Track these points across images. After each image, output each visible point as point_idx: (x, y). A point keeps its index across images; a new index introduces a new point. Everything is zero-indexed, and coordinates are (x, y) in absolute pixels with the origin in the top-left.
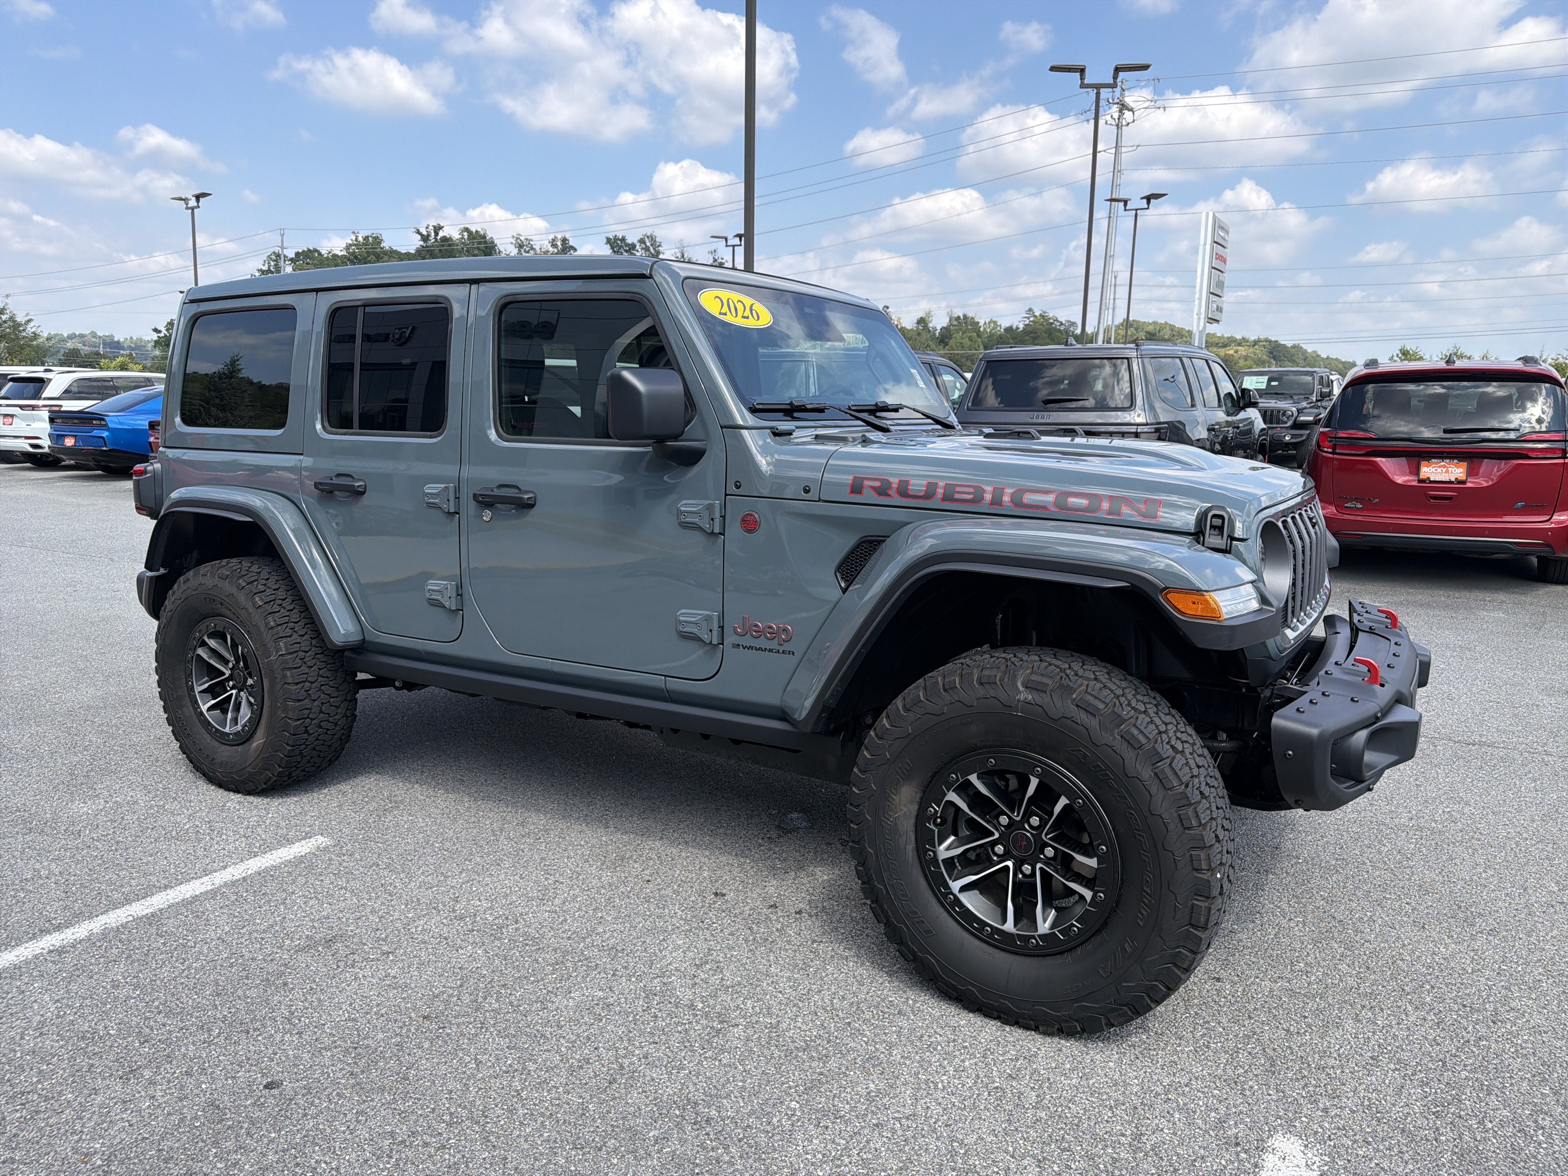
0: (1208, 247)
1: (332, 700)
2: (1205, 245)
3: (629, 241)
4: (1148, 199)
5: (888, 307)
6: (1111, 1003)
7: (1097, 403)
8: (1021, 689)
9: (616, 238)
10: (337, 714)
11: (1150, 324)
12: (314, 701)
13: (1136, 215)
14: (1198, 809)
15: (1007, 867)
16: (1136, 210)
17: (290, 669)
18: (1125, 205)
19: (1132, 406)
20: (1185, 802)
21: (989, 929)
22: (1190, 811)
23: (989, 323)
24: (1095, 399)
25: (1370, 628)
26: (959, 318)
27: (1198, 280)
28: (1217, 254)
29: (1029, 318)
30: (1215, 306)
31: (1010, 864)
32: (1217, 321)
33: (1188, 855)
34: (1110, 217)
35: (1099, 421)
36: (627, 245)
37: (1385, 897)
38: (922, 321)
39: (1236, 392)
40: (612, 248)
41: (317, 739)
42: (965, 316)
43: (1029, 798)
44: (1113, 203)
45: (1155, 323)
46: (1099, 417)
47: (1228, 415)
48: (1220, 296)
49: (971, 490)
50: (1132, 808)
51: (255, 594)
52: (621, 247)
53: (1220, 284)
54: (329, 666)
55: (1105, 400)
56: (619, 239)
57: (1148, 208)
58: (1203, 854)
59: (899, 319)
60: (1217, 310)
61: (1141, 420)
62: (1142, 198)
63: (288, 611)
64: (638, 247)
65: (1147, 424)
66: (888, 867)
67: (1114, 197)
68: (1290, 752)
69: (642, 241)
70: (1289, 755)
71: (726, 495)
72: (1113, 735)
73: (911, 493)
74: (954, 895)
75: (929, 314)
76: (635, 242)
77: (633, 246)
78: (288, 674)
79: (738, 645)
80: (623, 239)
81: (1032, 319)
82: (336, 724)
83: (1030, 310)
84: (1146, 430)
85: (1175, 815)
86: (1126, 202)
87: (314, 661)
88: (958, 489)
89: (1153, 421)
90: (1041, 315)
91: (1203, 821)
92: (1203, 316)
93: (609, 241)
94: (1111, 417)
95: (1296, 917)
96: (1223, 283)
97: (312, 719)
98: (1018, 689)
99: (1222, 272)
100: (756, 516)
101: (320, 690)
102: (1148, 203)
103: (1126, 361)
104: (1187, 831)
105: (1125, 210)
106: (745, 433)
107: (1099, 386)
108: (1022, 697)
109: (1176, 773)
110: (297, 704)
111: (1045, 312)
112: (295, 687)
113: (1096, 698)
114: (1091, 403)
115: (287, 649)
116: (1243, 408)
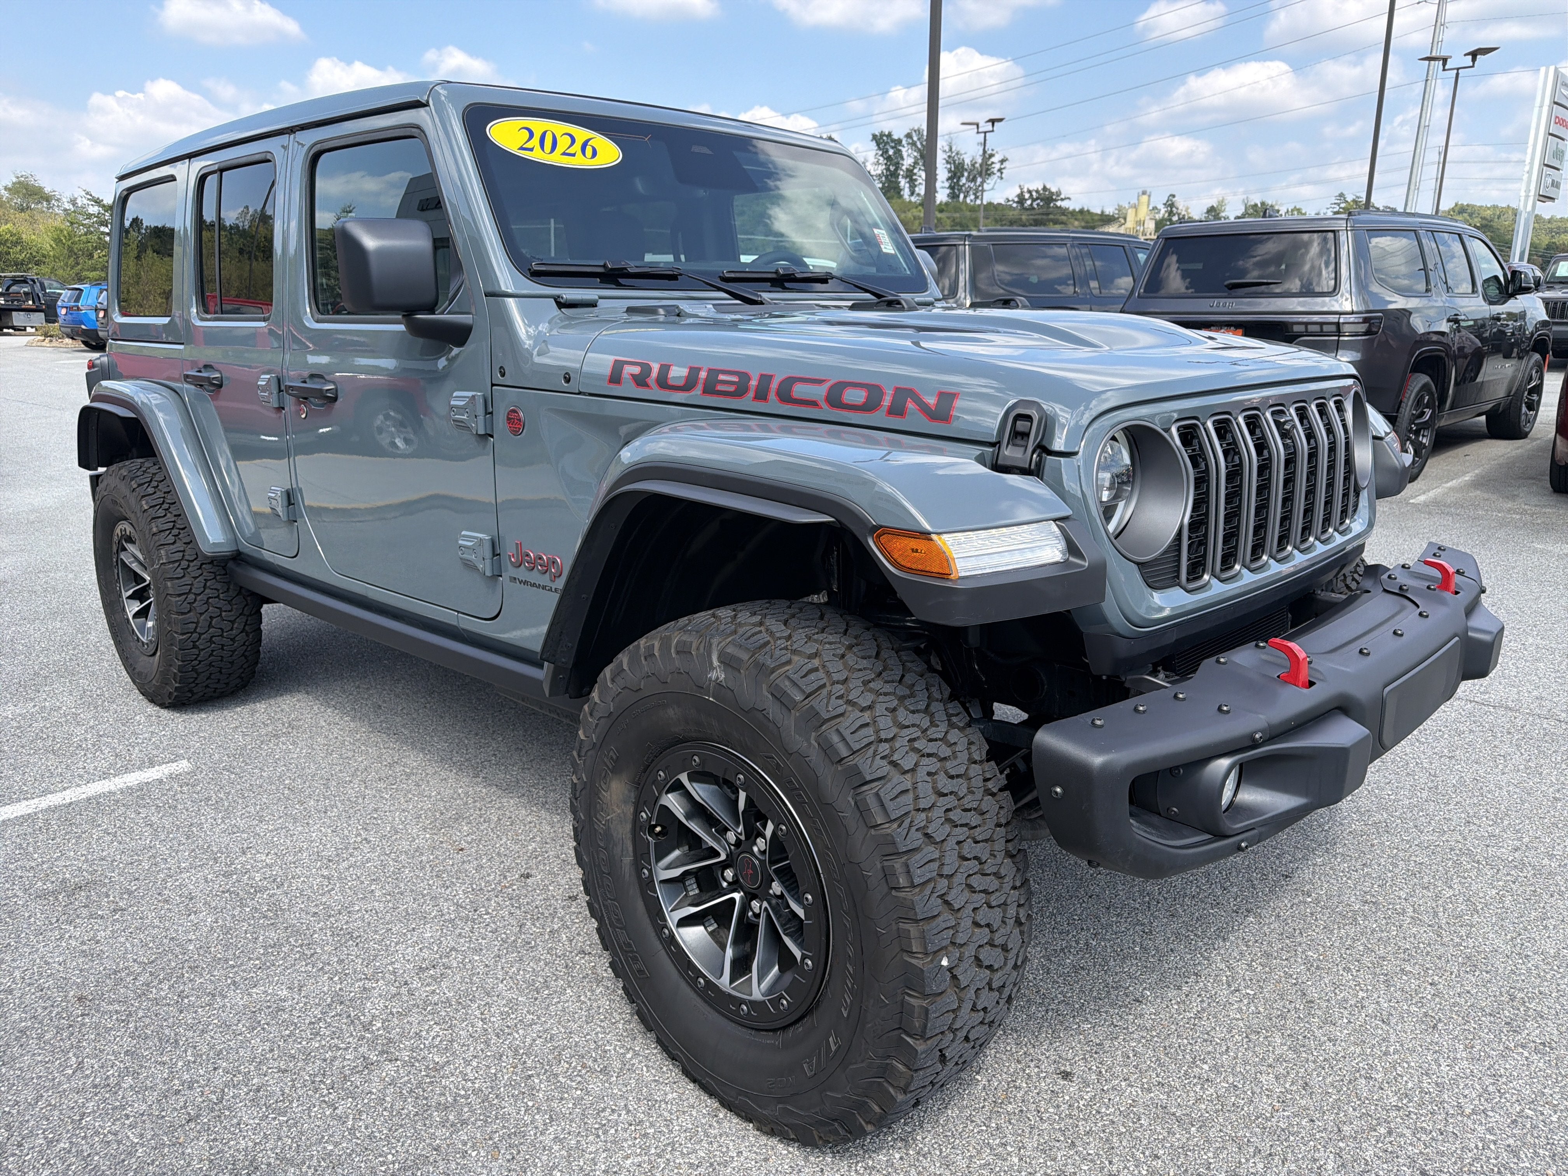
0: (1545, 109)
1: (224, 614)
2: (1541, 107)
3: (895, 137)
4: (1474, 55)
5: (1174, 196)
6: (816, 1113)
7: (1302, 286)
8: (716, 663)
9: (882, 135)
10: (232, 629)
11: (1489, 208)
12: (201, 614)
13: (1457, 74)
14: (911, 862)
15: (733, 900)
16: (1458, 69)
17: (172, 579)
18: (1444, 64)
19: (1335, 291)
20: (890, 850)
21: (702, 981)
22: (898, 865)
23: (1292, 210)
24: (1301, 281)
25: (1401, 588)
26: (1256, 205)
27: (1530, 151)
28: (1557, 117)
29: (1339, 204)
30: (1549, 181)
31: (737, 896)
32: (1552, 199)
33: (894, 927)
34: (1427, 80)
35: (1300, 309)
36: (893, 141)
37: (1402, 970)
38: (1211, 210)
39: (1505, 275)
40: (878, 145)
41: (211, 655)
42: (1263, 204)
43: (743, 812)
44: (1432, 62)
45: (1495, 207)
46: (1299, 304)
47: (1491, 303)
48: (1558, 169)
49: (734, 379)
50: (828, 848)
51: (143, 497)
52: (887, 143)
53: (1559, 154)
54: (218, 578)
55: (1311, 284)
56: (885, 135)
57: (1473, 66)
58: (913, 930)
59: (1187, 210)
60: (1553, 185)
61: (1347, 307)
62: (1465, 55)
63: (175, 516)
64: (904, 142)
65: (1352, 313)
66: (602, 882)
67: (1434, 54)
68: (1058, 790)
69: (909, 136)
70: (1056, 793)
71: (493, 385)
72: (808, 740)
73: (671, 382)
74: (671, 931)
75: (1221, 203)
76: (902, 137)
77: (899, 141)
78: (169, 584)
79: (515, 579)
80: (889, 135)
81: (1343, 205)
82: (233, 640)
83: (1341, 195)
84: (1352, 320)
85: (879, 866)
86: (1445, 60)
87: (200, 571)
88: (722, 377)
89: (1362, 308)
90: (1354, 201)
91: (917, 881)
92: (1532, 193)
93: (874, 137)
94: (1317, 304)
95: (1246, 987)
96: (1563, 152)
97: (200, 634)
98: (711, 663)
99: (1563, 139)
100: (521, 414)
101: (207, 602)
102: (1474, 60)
103: (1331, 235)
104: (894, 893)
105: (1444, 70)
106: (511, 301)
107: (1307, 267)
108: (713, 675)
109: (882, 805)
110: (181, 617)
111: (1358, 197)
112: (178, 599)
113: (795, 684)
114: (1295, 285)
115: (168, 557)
116: (1512, 295)
